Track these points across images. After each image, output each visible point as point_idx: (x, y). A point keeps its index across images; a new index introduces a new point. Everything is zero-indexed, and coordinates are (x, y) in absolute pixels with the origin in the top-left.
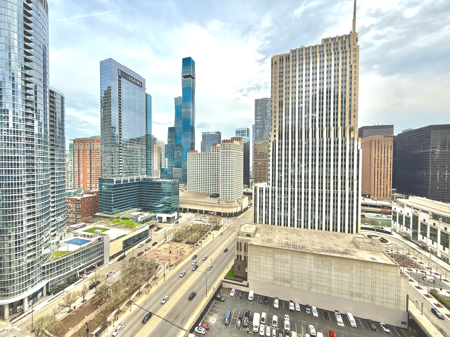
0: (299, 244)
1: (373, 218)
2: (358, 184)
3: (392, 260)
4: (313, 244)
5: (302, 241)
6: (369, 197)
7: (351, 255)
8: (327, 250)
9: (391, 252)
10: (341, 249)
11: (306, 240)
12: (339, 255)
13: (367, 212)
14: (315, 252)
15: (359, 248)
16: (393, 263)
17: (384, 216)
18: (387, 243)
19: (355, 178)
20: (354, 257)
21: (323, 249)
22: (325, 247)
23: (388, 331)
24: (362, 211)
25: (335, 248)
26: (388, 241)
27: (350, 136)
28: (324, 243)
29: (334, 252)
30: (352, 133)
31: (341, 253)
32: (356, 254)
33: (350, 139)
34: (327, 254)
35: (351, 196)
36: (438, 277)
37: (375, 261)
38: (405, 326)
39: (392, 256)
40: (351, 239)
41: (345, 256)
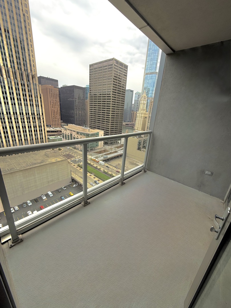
0: (7, 168)
1: (54, 138)
2: (43, 118)
3: (64, 158)
4: (19, 164)
5: (9, 165)
6: (50, 127)
7: (46, 162)
8: (30, 165)
9: (63, 154)
10: (39, 161)
11: (13, 164)
12: (39, 165)
13: (50, 135)
14: (22, 169)
15: (49, 157)
16: (65, 159)
17: (59, 137)
18: (62, 150)
19: (41, 114)
20: (47, 163)
21: (27, 165)
22: (29, 164)
23: (66, 189)
24: (48, 136)
25: (35, 162)
26: (61, 149)
27: (33, 82)
28: (27, 161)
29: (35, 164)
30: (34, 80)
31: (39, 163)
32: (48, 161)
33: (33, 85)
34: (31, 167)
35: (40, 126)
36: (80, 158)
37: (57, 161)
38: (71, 183)
39: (64, 156)
40: (44, 153)
41: (42, 164)
